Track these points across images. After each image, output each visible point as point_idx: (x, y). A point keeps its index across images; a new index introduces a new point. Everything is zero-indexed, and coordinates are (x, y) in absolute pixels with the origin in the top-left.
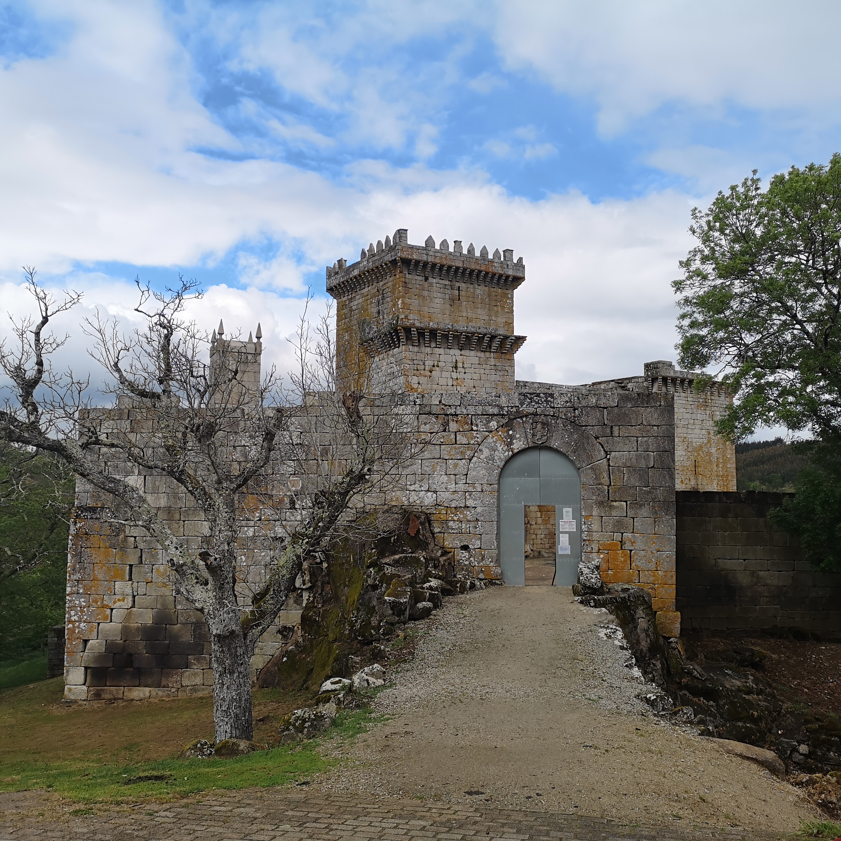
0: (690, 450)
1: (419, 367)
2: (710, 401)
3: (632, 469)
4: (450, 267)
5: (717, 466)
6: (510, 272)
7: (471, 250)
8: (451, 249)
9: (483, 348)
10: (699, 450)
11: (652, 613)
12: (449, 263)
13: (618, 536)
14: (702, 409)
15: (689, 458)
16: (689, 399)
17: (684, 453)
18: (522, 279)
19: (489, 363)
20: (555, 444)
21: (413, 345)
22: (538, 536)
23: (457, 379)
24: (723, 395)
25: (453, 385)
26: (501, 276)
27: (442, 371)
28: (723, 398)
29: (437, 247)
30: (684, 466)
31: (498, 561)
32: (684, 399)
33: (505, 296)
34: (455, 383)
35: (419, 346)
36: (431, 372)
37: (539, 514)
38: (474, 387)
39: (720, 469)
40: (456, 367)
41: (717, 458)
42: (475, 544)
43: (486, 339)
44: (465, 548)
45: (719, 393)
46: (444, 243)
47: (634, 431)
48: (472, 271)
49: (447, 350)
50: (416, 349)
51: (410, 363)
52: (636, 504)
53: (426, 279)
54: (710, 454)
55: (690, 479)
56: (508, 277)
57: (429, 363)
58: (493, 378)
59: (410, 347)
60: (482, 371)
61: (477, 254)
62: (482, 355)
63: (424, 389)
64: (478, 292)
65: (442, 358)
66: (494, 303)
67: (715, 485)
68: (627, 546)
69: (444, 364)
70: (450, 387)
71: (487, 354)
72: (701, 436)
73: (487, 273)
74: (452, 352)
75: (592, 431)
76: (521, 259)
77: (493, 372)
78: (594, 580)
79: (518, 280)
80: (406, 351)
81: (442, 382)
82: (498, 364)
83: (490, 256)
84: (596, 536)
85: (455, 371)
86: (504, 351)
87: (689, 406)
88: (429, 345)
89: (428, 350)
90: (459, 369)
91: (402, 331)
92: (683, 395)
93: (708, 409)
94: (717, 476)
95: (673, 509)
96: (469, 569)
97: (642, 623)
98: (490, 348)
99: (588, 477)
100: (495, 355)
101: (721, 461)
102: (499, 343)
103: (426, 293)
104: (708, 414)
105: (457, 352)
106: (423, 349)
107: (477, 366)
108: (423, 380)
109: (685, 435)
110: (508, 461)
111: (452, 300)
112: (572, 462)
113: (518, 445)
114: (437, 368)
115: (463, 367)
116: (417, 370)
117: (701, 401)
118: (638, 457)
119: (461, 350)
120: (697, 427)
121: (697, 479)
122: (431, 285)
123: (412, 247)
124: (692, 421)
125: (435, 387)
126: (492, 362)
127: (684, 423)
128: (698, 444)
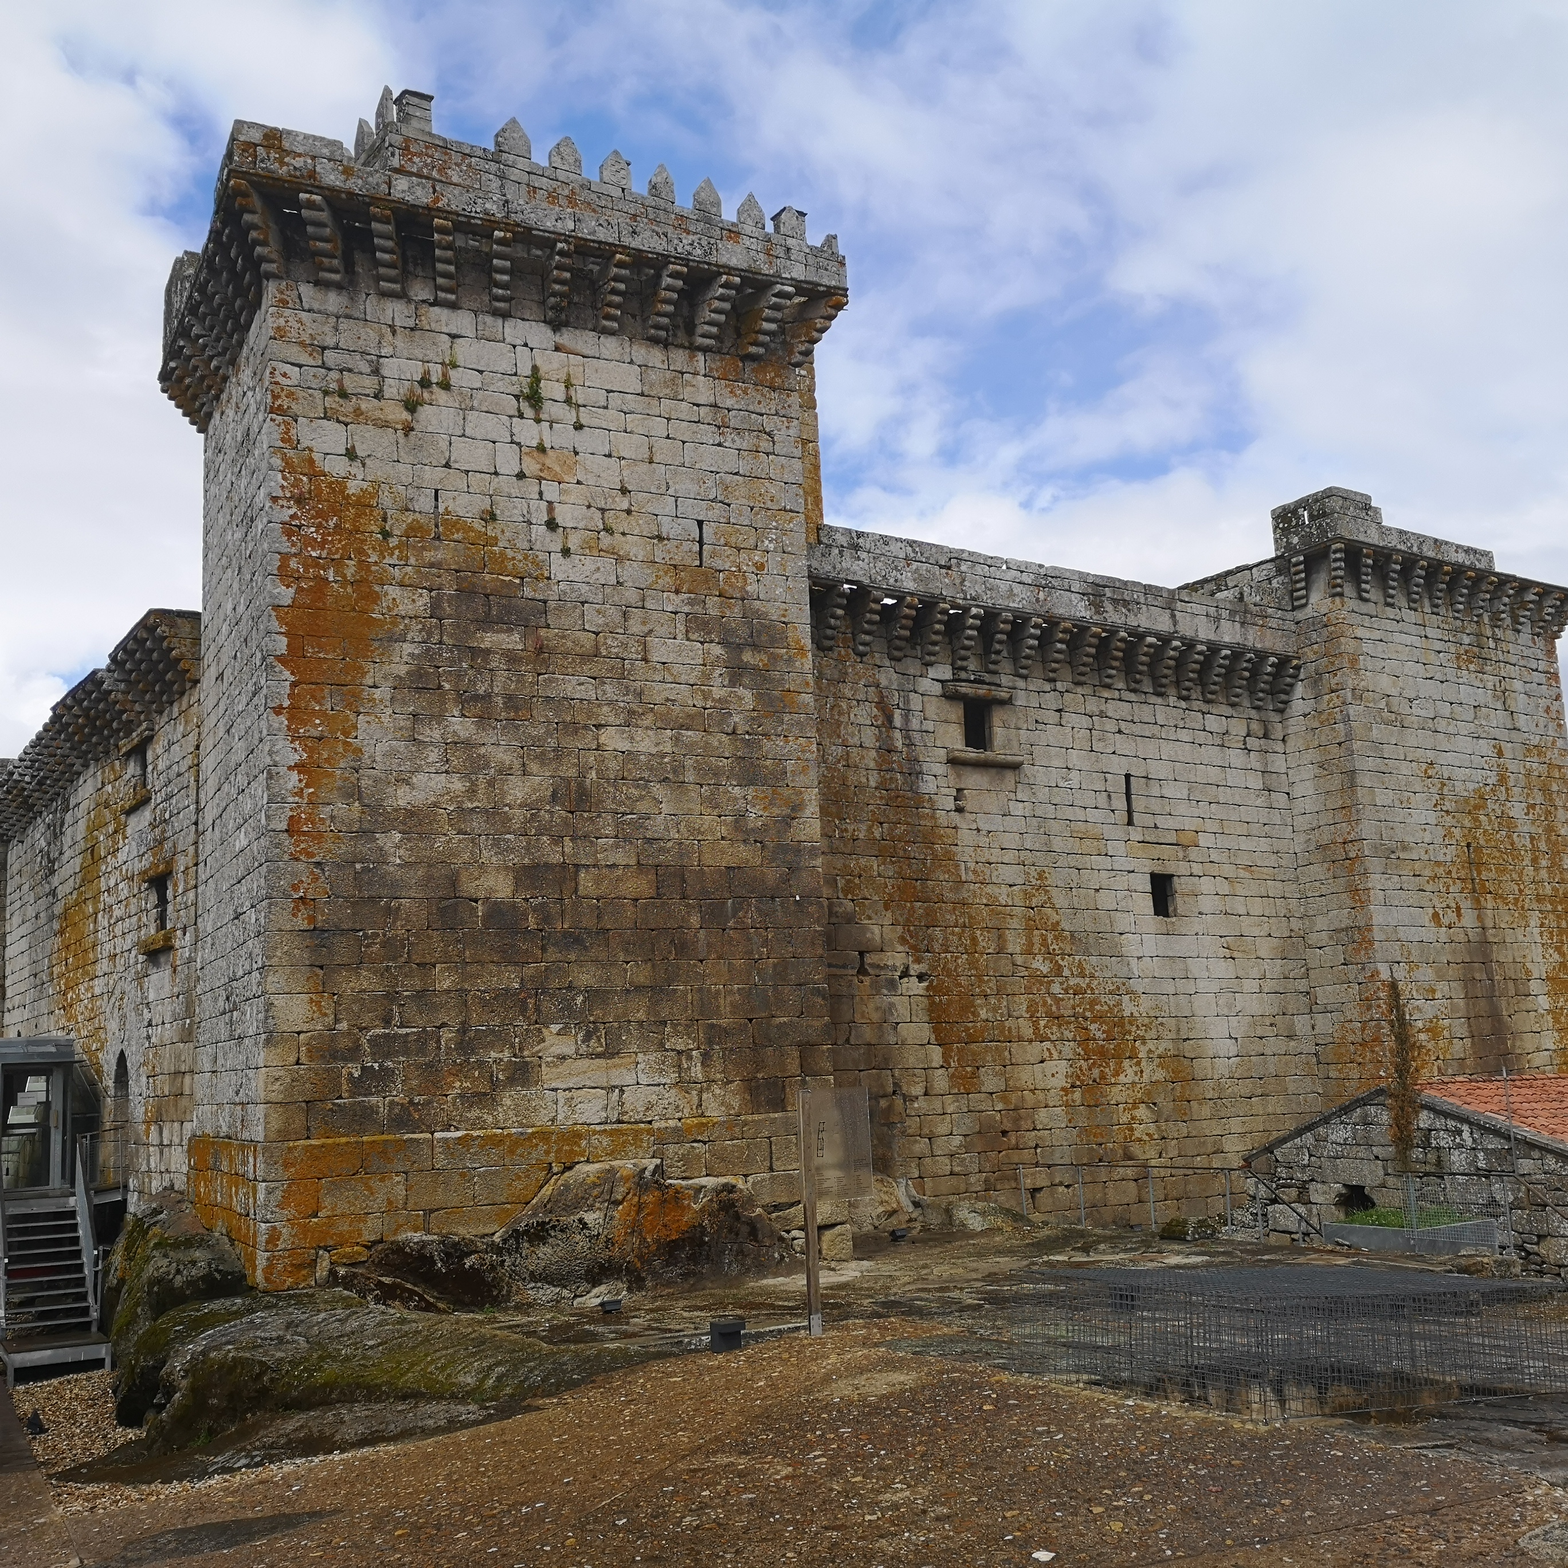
0: (1448, 806)
1: (350, 383)
2: (1491, 644)
5: (1535, 861)
9: (657, 327)
10: (1477, 807)
14: (1472, 667)
15: (1448, 834)
16: (1431, 632)
17: (1432, 817)
19: (687, 393)
21: (317, 283)
22: (940, 1142)
23: (541, 449)
24: (1527, 629)
25: (521, 476)
27: (465, 409)
28: (1525, 637)
30: (1438, 863)
32: (1413, 629)
34: (531, 466)
35: (347, 286)
36: (411, 406)
37: (936, 1054)
38: (624, 491)
39: (1544, 874)
40: (534, 399)
41: (1532, 838)
43: (666, 281)
45: (1515, 620)
46: (565, 150)
49: (489, 319)
50: (334, 301)
51: (304, 359)
54: (1507, 822)
55: (1458, 909)
57: (402, 369)
58: (709, 457)
59: (306, 290)
60: (659, 427)
62: (656, 356)
63: (377, 484)
65: (466, 351)
67: (1536, 931)
69: (476, 380)
70: (506, 484)
71: (679, 358)
72: (1476, 759)
74: (514, 330)
76: (831, 240)
77: (708, 434)
80: (284, 304)
81: (467, 455)
82: (729, 402)
83: (729, 215)
85: (529, 412)
86: (753, 349)
87: (1432, 657)
88: (397, 287)
89: (397, 311)
90: (549, 410)
91: (256, 201)
92: (1410, 616)
93: (1488, 668)
94: (1539, 898)
98: (690, 328)
100: (716, 363)
101: (1543, 846)
102: (727, 306)
104: (1490, 685)
105: (539, 334)
106: (371, 305)
107: (632, 402)
108: (371, 441)
109: (1430, 755)
114: (441, 395)
115: (568, 401)
116: (343, 394)
117: (1466, 640)
119: (556, 326)
120: (1464, 728)
121: (1479, 907)
124: (1446, 710)
125: (432, 476)
126: (703, 389)
127: (1423, 713)
128: (1471, 786)
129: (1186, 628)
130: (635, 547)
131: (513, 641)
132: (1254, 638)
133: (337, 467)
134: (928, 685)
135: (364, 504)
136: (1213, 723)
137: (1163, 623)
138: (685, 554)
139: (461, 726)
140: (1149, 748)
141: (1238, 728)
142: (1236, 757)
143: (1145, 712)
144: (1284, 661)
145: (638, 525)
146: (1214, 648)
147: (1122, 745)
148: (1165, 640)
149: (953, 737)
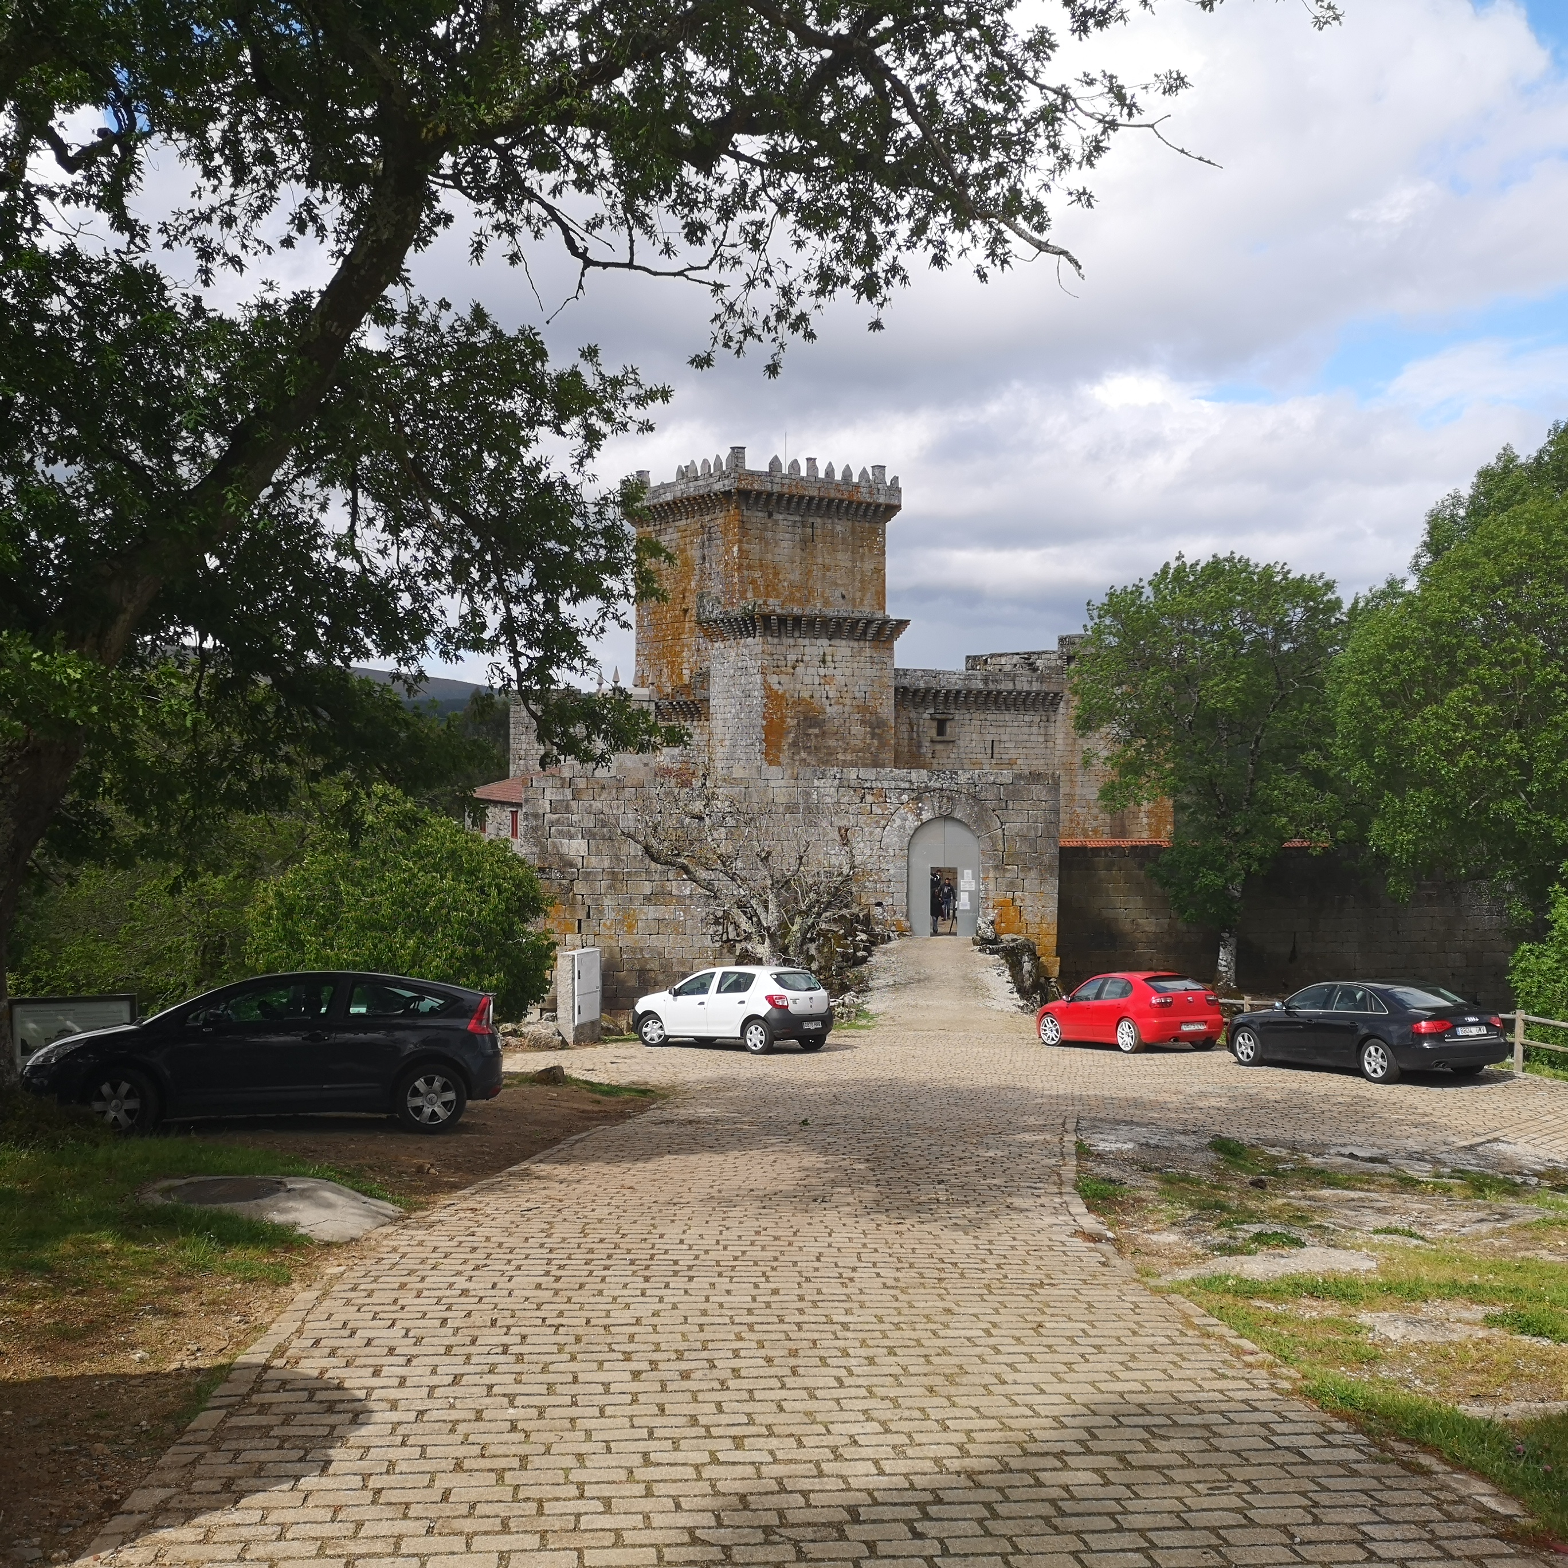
1: (779, 663)
3: (1024, 838)
4: (802, 498)
6: (882, 500)
7: (830, 471)
8: (804, 473)
9: (857, 637)
11: (1035, 958)
12: (801, 492)
13: (1010, 895)
18: (898, 507)
19: (863, 654)
20: (958, 815)
21: (772, 636)
23: (825, 676)
25: (820, 684)
26: (869, 505)
27: (807, 667)
29: (785, 470)
31: (907, 917)
33: (874, 532)
34: (823, 681)
35: (779, 636)
36: (794, 668)
38: (846, 685)
40: (824, 661)
42: (888, 901)
43: (860, 625)
44: (879, 904)
46: (795, 465)
47: (1026, 805)
48: (831, 501)
49: (813, 640)
50: (776, 641)
51: (769, 658)
52: (1027, 868)
53: (770, 515)
56: (878, 506)
57: (792, 657)
58: (868, 672)
59: (769, 638)
60: (856, 665)
61: (838, 476)
62: (855, 644)
63: (785, 691)
64: (839, 528)
65: (807, 650)
66: (858, 543)
68: (1018, 903)
69: (810, 658)
70: (816, 687)
71: (862, 643)
73: (851, 503)
74: (819, 642)
75: (990, 805)
76: (895, 479)
77: (869, 665)
78: (989, 933)
79: (892, 509)
80: (763, 642)
81: (807, 680)
82: (875, 655)
83: (855, 479)
84: (991, 894)
85: (823, 666)
86: (882, 639)
88: (791, 635)
89: (791, 641)
90: (830, 664)
91: (760, 619)
95: (1057, 872)
96: (883, 922)
97: (1027, 966)
98: (866, 635)
99: (987, 845)
100: (872, 644)
102: (876, 629)
103: (769, 534)
105: (825, 642)
106: (785, 640)
107: (849, 659)
108: (784, 679)
110: (917, 829)
111: (804, 541)
112: (973, 831)
113: (926, 816)
114: (801, 664)
115: (832, 661)
116: (778, 667)
118: (1029, 828)
119: (830, 640)
122: (776, 522)
123: (752, 474)
125: (798, 687)
126: (868, 652)
129: (1019, 688)
130: (848, 702)
131: (816, 731)
132: (1045, 688)
133: (776, 687)
134: (926, 716)
135: (782, 697)
136: (1027, 718)
137: (1010, 686)
138: (860, 702)
139: (803, 755)
140: (1001, 730)
141: (1037, 719)
142: (1034, 730)
143: (1001, 717)
144: (1056, 695)
145: (849, 695)
146: (1029, 693)
147: (992, 730)
148: (1010, 693)
149: (933, 733)
